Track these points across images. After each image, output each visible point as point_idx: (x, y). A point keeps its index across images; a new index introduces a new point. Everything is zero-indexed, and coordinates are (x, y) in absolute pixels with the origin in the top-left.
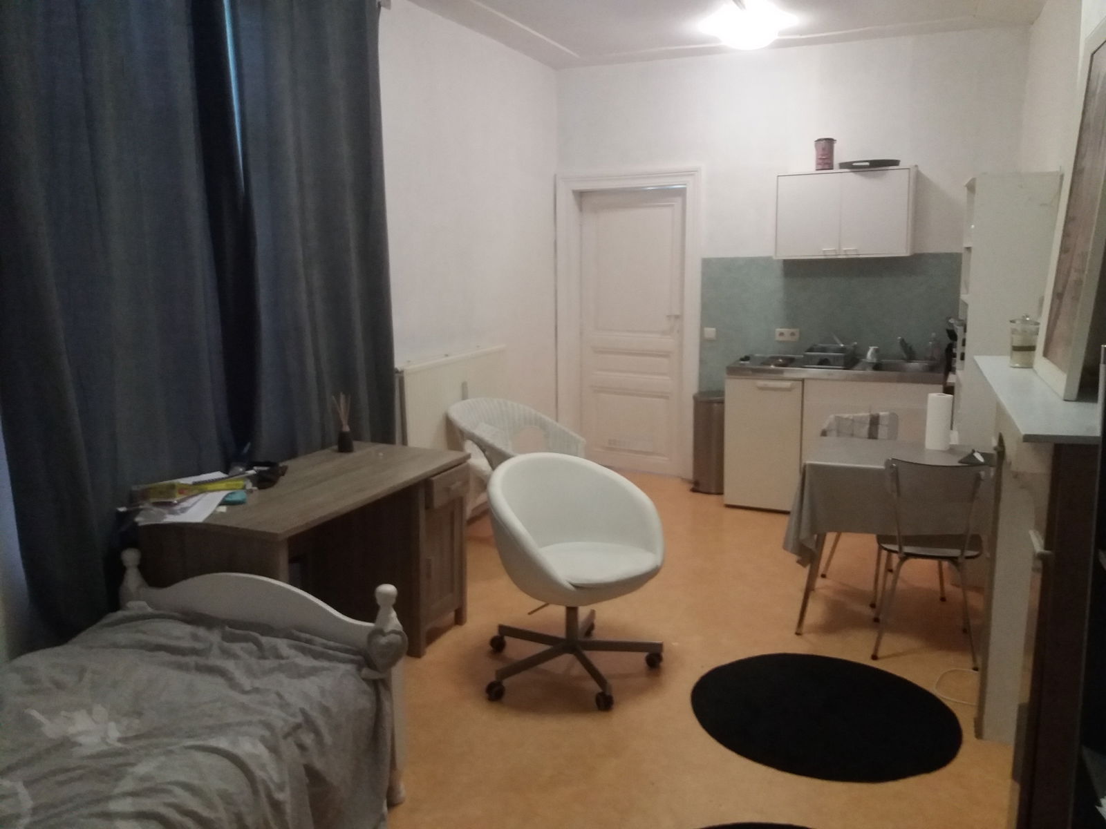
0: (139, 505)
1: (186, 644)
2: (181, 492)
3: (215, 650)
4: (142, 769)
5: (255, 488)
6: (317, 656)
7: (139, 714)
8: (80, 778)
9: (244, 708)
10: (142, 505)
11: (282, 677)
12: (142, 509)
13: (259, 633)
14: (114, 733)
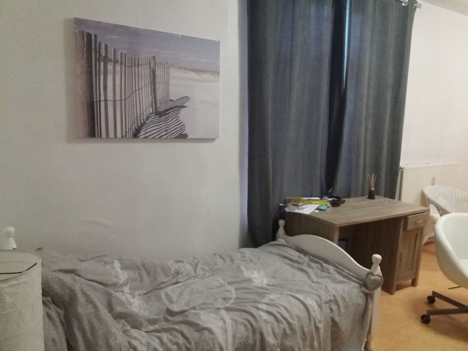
0: (287, 204)
1: (296, 258)
2: (303, 202)
3: (305, 264)
4: (272, 297)
5: (331, 206)
6: (344, 277)
7: (274, 278)
8: (252, 293)
9: (312, 287)
10: (289, 204)
11: (329, 281)
12: (288, 206)
13: (323, 262)
14: (265, 281)
